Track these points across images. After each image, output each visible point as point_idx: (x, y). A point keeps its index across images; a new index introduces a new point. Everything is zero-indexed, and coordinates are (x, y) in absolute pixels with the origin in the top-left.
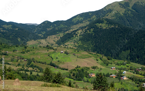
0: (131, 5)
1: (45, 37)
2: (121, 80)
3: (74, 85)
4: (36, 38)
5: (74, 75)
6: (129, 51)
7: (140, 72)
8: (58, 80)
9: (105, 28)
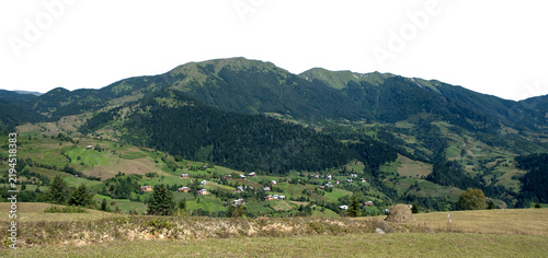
0: (217, 70)
1: (55, 119)
2: (198, 196)
3: (112, 208)
4: (36, 119)
5: (112, 189)
6: (212, 146)
7: (229, 181)
8: (79, 200)
9: (172, 106)
